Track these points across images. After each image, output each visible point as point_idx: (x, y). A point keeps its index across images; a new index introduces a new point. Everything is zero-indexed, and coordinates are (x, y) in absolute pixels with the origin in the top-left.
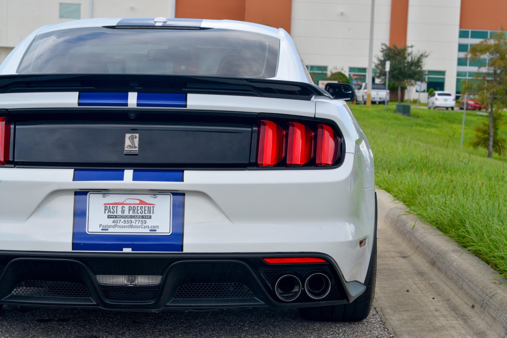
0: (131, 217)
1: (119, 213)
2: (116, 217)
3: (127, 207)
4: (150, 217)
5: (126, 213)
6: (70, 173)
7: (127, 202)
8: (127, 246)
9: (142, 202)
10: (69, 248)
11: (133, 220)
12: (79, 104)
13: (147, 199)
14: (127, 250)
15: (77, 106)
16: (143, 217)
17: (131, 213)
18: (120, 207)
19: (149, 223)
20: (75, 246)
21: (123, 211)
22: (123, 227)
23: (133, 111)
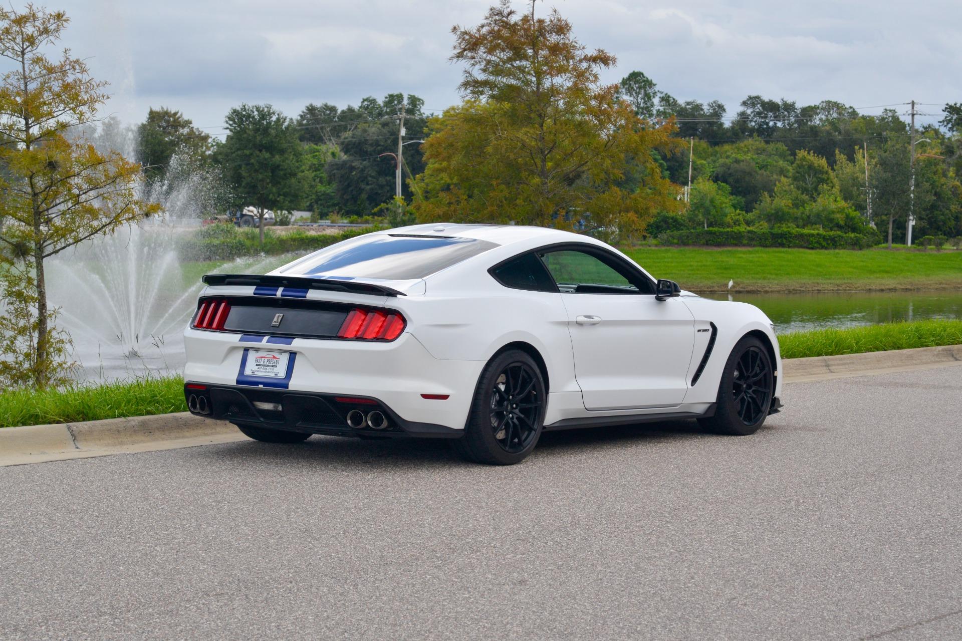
0: (268, 366)
1: (262, 363)
2: (260, 365)
3: (266, 359)
4: (276, 367)
5: (265, 363)
6: (239, 336)
7: (267, 356)
8: (261, 383)
9: (274, 357)
10: (234, 383)
11: (268, 368)
12: (254, 294)
13: (276, 355)
14: (261, 386)
15: (253, 295)
16: (273, 366)
17: (268, 364)
18: (263, 359)
19: (276, 370)
20: (238, 382)
21: (264, 362)
22: (261, 372)
23: (279, 299)
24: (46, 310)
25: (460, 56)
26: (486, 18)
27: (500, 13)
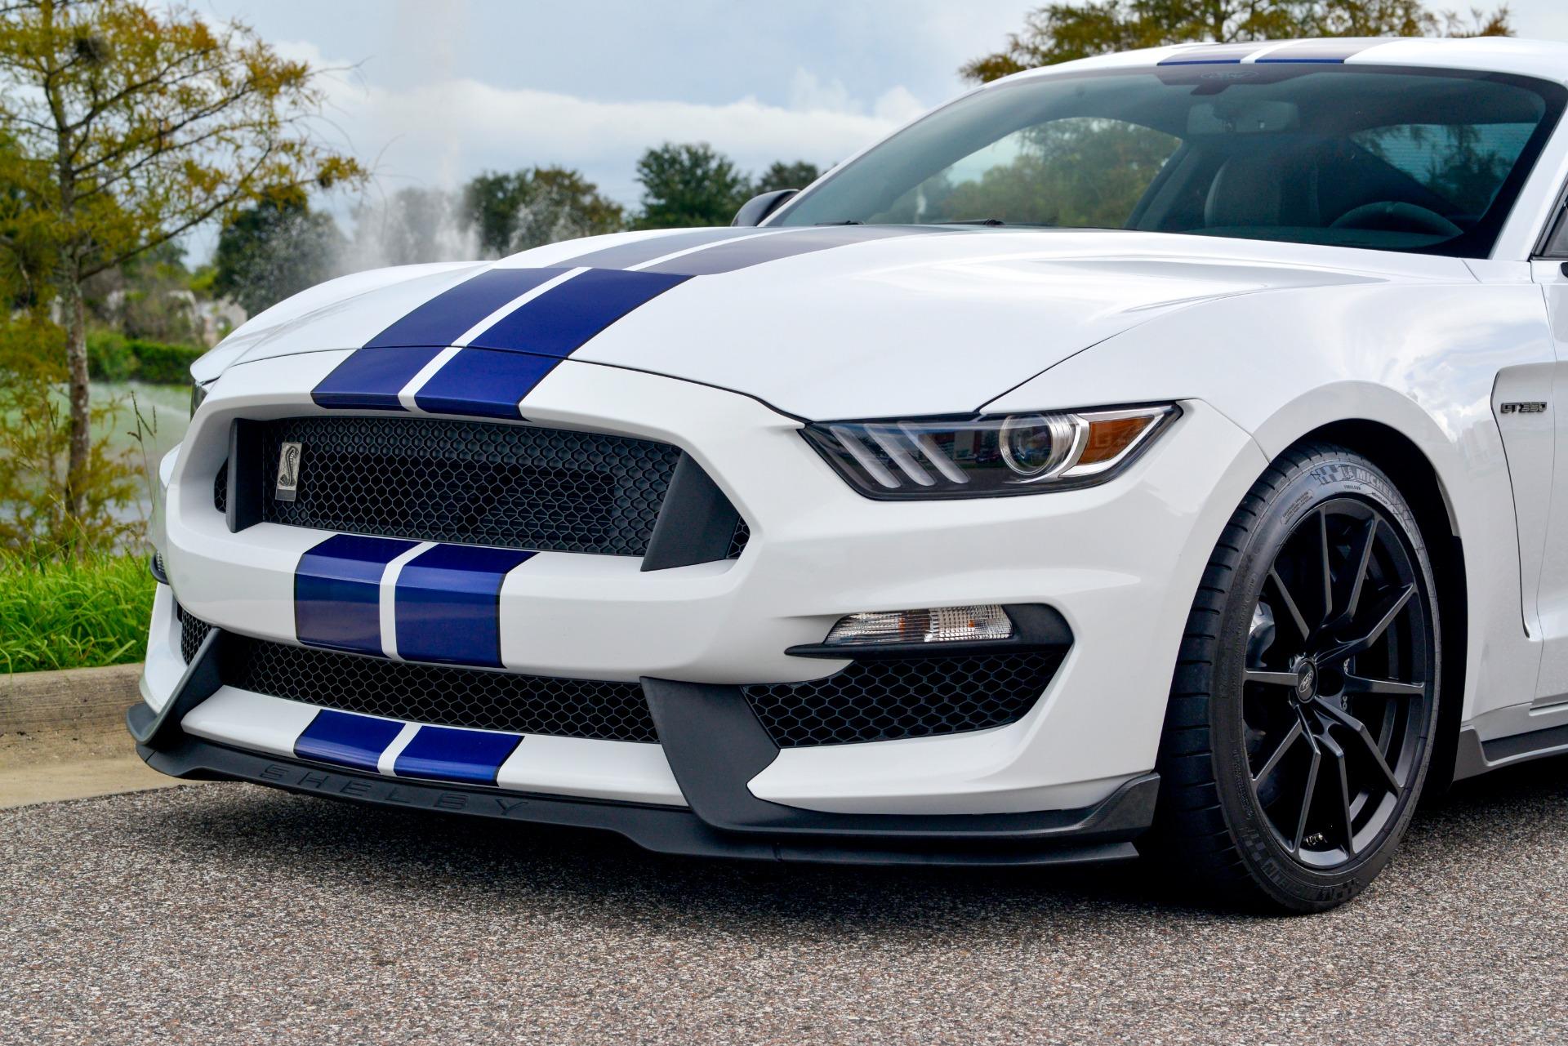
24: (86, 401)
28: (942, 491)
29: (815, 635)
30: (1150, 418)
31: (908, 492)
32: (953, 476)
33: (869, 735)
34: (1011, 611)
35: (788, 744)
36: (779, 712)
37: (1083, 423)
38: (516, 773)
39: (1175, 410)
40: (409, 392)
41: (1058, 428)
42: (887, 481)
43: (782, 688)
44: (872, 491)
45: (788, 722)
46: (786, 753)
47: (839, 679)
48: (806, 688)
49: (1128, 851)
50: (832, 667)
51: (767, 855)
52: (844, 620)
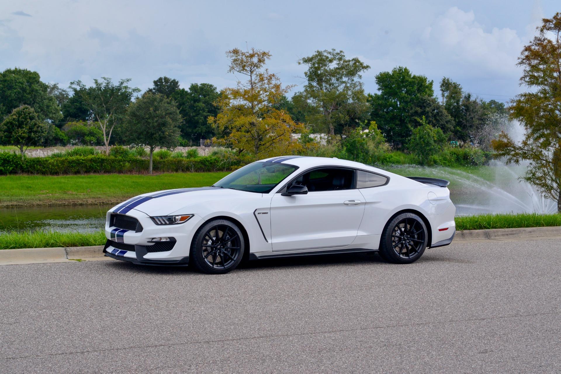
25: (522, 63)
26: (531, 42)
27: (539, 40)
28: (166, 224)
29: (150, 240)
30: (190, 216)
31: (162, 224)
32: (168, 223)
33: (157, 251)
34: (169, 238)
35: (149, 252)
36: (148, 249)
37: (180, 217)
38: (126, 255)
39: (193, 215)
40: (118, 212)
41: (177, 217)
42: (159, 223)
43: (149, 246)
44: (157, 224)
45: (149, 250)
46: (148, 253)
47: (154, 245)
48: (151, 246)
49: (187, 265)
50: (153, 244)
51: (144, 264)
52: (153, 239)
